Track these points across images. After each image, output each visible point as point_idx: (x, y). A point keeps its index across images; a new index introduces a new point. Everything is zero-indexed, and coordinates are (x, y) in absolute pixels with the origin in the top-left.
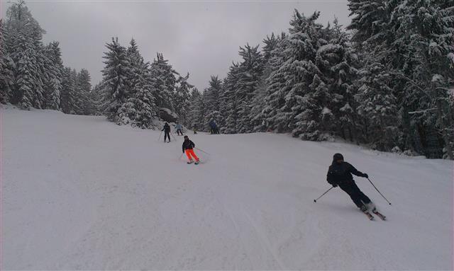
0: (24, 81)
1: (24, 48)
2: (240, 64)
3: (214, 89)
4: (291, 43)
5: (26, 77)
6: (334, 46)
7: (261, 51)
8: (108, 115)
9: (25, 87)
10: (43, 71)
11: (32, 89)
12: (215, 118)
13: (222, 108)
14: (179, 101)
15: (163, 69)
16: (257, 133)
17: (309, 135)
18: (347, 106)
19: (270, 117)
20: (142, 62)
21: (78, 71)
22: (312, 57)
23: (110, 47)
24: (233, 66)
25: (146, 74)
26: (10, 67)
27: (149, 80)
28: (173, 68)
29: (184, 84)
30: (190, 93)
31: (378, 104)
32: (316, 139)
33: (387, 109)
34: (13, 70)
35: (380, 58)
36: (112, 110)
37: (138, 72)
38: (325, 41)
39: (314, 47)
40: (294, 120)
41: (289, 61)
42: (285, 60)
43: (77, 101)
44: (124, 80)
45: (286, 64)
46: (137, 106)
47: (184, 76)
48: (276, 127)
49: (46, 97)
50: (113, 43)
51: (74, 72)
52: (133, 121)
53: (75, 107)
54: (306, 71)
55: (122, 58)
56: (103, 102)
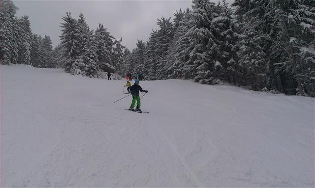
0: (4, 44)
1: (4, 20)
2: (158, 31)
3: (140, 49)
4: (193, 16)
5: (6, 41)
6: (223, 18)
7: (172, 21)
8: (66, 68)
9: (5, 49)
10: (17, 37)
11: (10, 50)
12: (141, 69)
13: (145, 62)
14: (115, 57)
15: (104, 34)
16: (170, 80)
17: (206, 80)
18: (232, 60)
19: (179, 68)
20: (88, 30)
21: (43, 37)
22: (208, 26)
23: (65, 19)
24: (153, 32)
25: (91, 38)
27: (93, 43)
28: (110, 35)
29: (118, 45)
30: (123, 52)
31: (253, 58)
32: (210, 83)
33: (259, 62)
35: (254, 26)
36: (68, 64)
37: (86, 37)
38: (216, 14)
39: (210, 19)
40: (196, 70)
41: (192, 28)
42: (189, 28)
43: (43, 58)
44: (76, 43)
45: (190, 31)
46: (86, 61)
47: (118, 40)
48: (183, 76)
49: (21, 55)
50: (67, 17)
51: (40, 38)
52: (83, 72)
53: (42, 63)
54: (204, 36)
55: (74, 27)
56: (61, 58)
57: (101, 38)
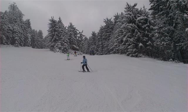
0: (16, 35)
1: (16, 22)
2: (104, 26)
3: (94, 37)
4: (125, 16)
6: (144, 17)
7: (113, 20)
8: (50, 48)
9: (16, 38)
11: (20, 38)
13: (97, 44)
14: (79, 42)
15: (72, 29)
16: (112, 55)
17: (133, 55)
18: (150, 42)
19: (117, 47)
20: (64, 26)
21: (38, 31)
22: (134, 22)
23: (51, 20)
24: (101, 27)
25: (65, 31)
26: (10, 30)
27: (67, 33)
28: (76, 29)
29: (81, 35)
30: (84, 39)
31: (163, 41)
32: (137, 56)
33: (166, 43)
34: (12, 31)
35: (164, 22)
36: (52, 46)
37: (62, 31)
38: (139, 15)
39: (135, 18)
40: (127, 49)
41: (125, 24)
42: (123, 24)
43: (38, 43)
44: (56, 34)
45: (124, 25)
46: (62, 45)
48: (120, 52)
49: (25, 42)
50: (52, 19)
51: (36, 31)
52: (60, 51)
53: (37, 46)
54: (132, 28)
55: (55, 25)
56: (48, 43)
57: (71, 31)
